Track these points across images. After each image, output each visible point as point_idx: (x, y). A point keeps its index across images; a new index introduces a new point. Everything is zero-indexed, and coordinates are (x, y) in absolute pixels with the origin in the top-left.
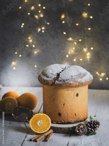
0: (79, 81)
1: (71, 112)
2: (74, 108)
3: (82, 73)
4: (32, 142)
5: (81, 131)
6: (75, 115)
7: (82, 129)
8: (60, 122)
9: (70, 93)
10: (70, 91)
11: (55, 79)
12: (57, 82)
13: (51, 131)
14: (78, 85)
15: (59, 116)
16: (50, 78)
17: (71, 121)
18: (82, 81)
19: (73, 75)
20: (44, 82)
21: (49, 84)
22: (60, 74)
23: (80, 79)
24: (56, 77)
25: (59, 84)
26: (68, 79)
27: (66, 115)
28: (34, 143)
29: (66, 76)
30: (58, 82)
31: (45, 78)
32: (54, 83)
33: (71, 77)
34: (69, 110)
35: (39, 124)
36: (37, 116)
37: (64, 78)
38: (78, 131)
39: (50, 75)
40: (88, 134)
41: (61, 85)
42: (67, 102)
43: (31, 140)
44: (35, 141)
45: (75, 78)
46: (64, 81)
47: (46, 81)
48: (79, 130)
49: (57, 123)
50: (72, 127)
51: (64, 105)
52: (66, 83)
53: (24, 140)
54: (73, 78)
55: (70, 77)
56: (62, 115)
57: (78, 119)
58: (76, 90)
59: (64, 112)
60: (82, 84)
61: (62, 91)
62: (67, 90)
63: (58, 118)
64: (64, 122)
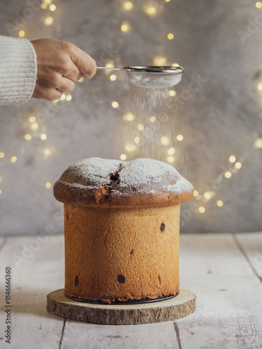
0: (169, 189)
2: (157, 262)
3: (171, 172)
6: (159, 278)
8: (123, 300)
9: (146, 220)
10: (145, 217)
14: (167, 198)
15: (120, 282)
17: (150, 295)
18: (176, 190)
19: (153, 175)
21: (95, 199)
22: (120, 173)
24: (109, 182)
26: (144, 185)
27: (138, 279)
29: (137, 177)
30: (118, 192)
31: (81, 186)
32: (107, 198)
33: (149, 179)
34: (145, 267)
37: (133, 182)
39: (93, 178)
41: (127, 198)
42: (139, 247)
45: (159, 181)
46: (134, 189)
49: (117, 302)
51: (131, 253)
54: (156, 181)
55: (147, 180)
56: (128, 280)
57: (166, 291)
58: (159, 215)
59: (133, 271)
60: (177, 196)
61: (128, 217)
62: (140, 215)
63: (117, 288)
64: (132, 298)
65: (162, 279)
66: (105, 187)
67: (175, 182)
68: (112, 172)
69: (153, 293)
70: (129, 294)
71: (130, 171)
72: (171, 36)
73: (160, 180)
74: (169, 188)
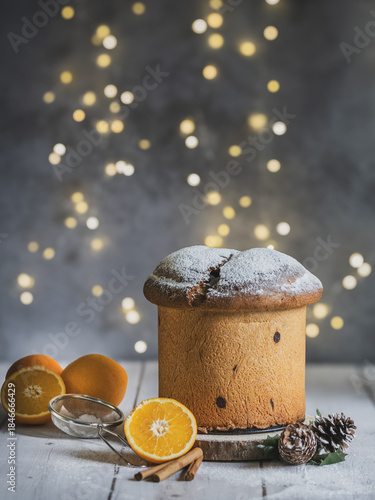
0: (283, 289)
1: (259, 394)
2: (269, 382)
3: (290, 267)
4: (142, 483)
5: (301, 445)
6: (272, 403)
7: (303, 437)
8: (224, 428)
9: (254, 328)
10: (253, 324)
11: (205, 286)
12: (213, 292)
13: (199, 452)
14: (280, 301)
15: (220, 406)
16: (189, 281)
17: (258, 424)
18: (293, 290)
19: (263, 271)
20: (170, 295)
21: (186, 300)
22: (221, 268)
23: (285, 285)
24: (207, 279)
25: (220, 298)
26: (250, 283)
27: (243, 402)
28: (151, 485)
29: (242, 273)
30: (215, 291)
31: (172, 284)
32: (202, 299)
33: (257, 276)
34: (252, 388)
35: (156, 433)
36: (147, 405)
37: (237, 280)
38: (290, 446)
39: (187, 274)
40: (317, 460)
41: (227, 300)
42: (245, 361)
43: (138, 477)
44: (154, 479)
45: (271, 278)
46: (236, 288)
47: (177, 291)
48: (293, 442)
49: (215, 432)
50: (265, 441)
51: (234, 369)
52: (243, 294)
53: (114, 480)
54: (266, 279)
55: (254, 277)
56: (230, 404)
57: (281, 419)
58: (272, 321)
59: (236, 393)
60: (294, 298)
61: (230, 324)
62: (246, 321)
63: (216, 414)
64: (234, 427)
65: (275, 404)
66: (201, 285)
67: (294, 280)
68: (214, 266)
69: (263, 421)
70: (231, 422)
71: (235, 265)
72: (274, 86)
73: (272, 277)
74: (284, 287)
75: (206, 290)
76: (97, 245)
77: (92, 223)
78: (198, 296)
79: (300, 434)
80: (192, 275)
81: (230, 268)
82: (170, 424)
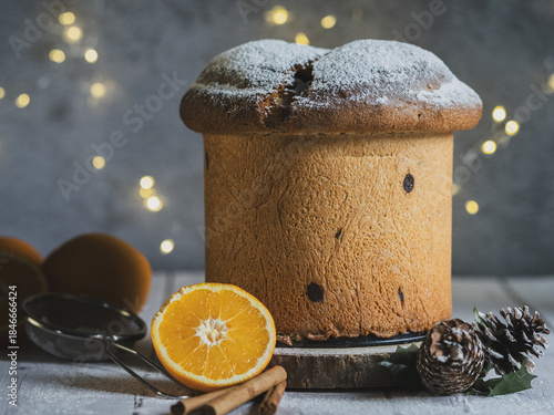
0: (421, 97)
1: (380, 279)
2: (396, 258)
3: (429, 66)
5: (461, 356)
6: (401, 294)
7: (464, 342)
8: (320, 337)
9: (371, 165)
10: (369, 158)
11: (288, 94)
12: (302, 101)
13: (279, 374)
14: (416, 117)
15: (313, 299)
16: (260, 85)
17: (378, 329)
18: (437, 100)
19: (387, 68)
20: (227, 108)
21: (255, 115)
22: (315, 64)
23: (424, 92)
24: (290, 82)
25: (314, 110)
26: (365, 86)
27: (353, 292)
29: (350, 70)
30: (306, 100)
31: (230, 92)
32: (283, 115)
33: (377, 75)
34: (368, 268)
35: (205, 340)
36: (189, 296)
37: (343, 81)
38: (442, 358)
39: (255, 75)
40: (483, 389)
41: (326, 113)
42: (355, 222)
43: (178, 410)
44: (206, 411)
45: (400, 80)
46: (342, 94)
47: (240, 101)
48: (447, 350)
49: (304, 343)
50: (392, 355)
51: (337, 236)
52: (353, 103)
54: (392, 80)
55: (371, 76)
56: (330, 296)
57: (416, 322)
58: (401, 156)
59: (340, 276)
60: (439, 114)
61: (330, 158)
62: (356, 154)
63: (306, 311)
64: (338, 334)
65: (406, 296)
66: (281, 93)
67: (437, 86)
68: (301, 62)
69: (386, 325)
70: (332, 326)
73: (401, 77)
74: (423, 95)
75: (288, 99)
76: (98, 90)
77: (91, 56)
78: (276, 110)
79: (459, 336)
80: (265, 76)
81: (329, 63)
82: (229, 326)
